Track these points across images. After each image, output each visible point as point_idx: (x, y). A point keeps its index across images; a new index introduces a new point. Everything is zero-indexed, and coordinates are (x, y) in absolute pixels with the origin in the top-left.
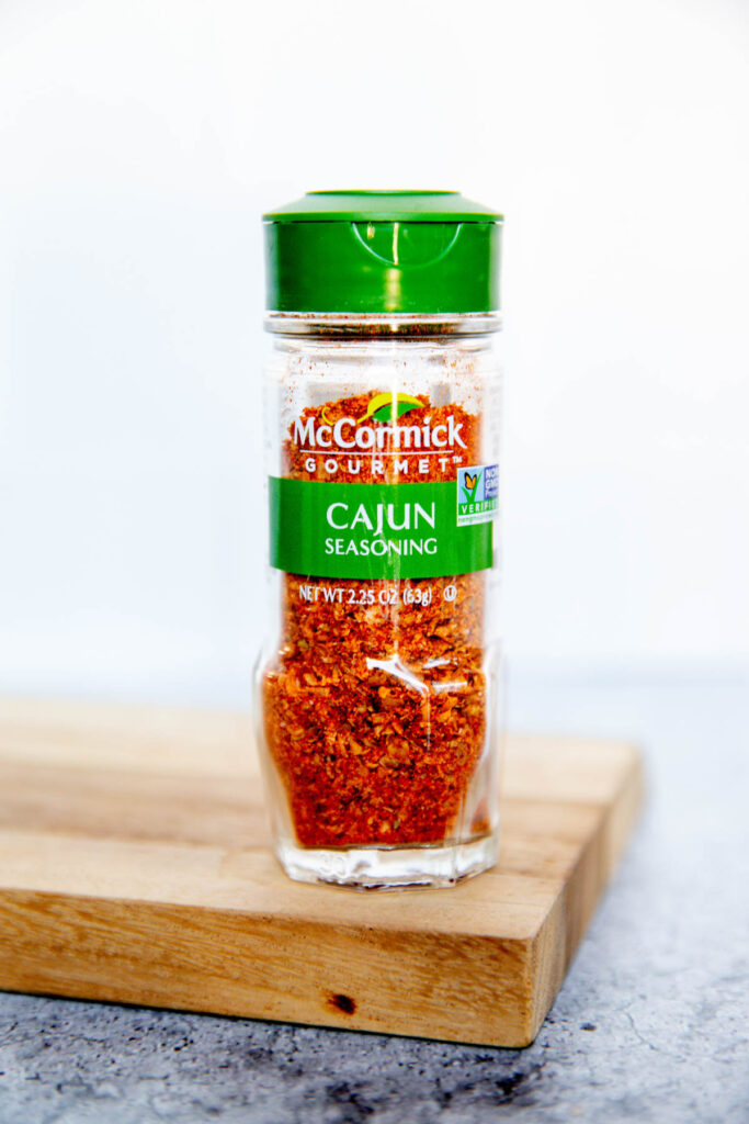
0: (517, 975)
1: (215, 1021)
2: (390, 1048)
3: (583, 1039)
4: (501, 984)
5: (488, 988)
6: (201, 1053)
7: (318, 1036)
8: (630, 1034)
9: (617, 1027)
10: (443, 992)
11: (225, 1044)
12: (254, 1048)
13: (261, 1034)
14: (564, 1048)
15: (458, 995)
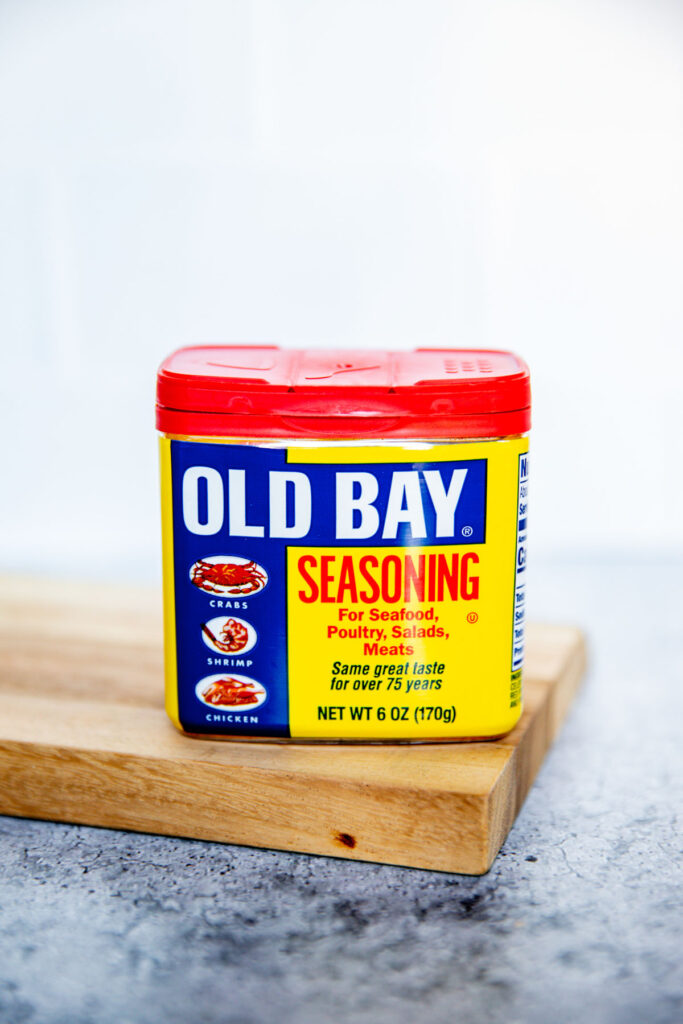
0: (476, 822)
1: (250, 852)
2: (381, 874)
3: (527, 869)
4: (465, 828)
5: (455, 831)
6: (240, 876)
7: (327, 864)
8: (563, 865)
9: (554, 859)
10: (421, 833)
11: (258, 870)
12: (279, 873)
13: (285, 862)
14: (512, 876)
15: (432, 835)
